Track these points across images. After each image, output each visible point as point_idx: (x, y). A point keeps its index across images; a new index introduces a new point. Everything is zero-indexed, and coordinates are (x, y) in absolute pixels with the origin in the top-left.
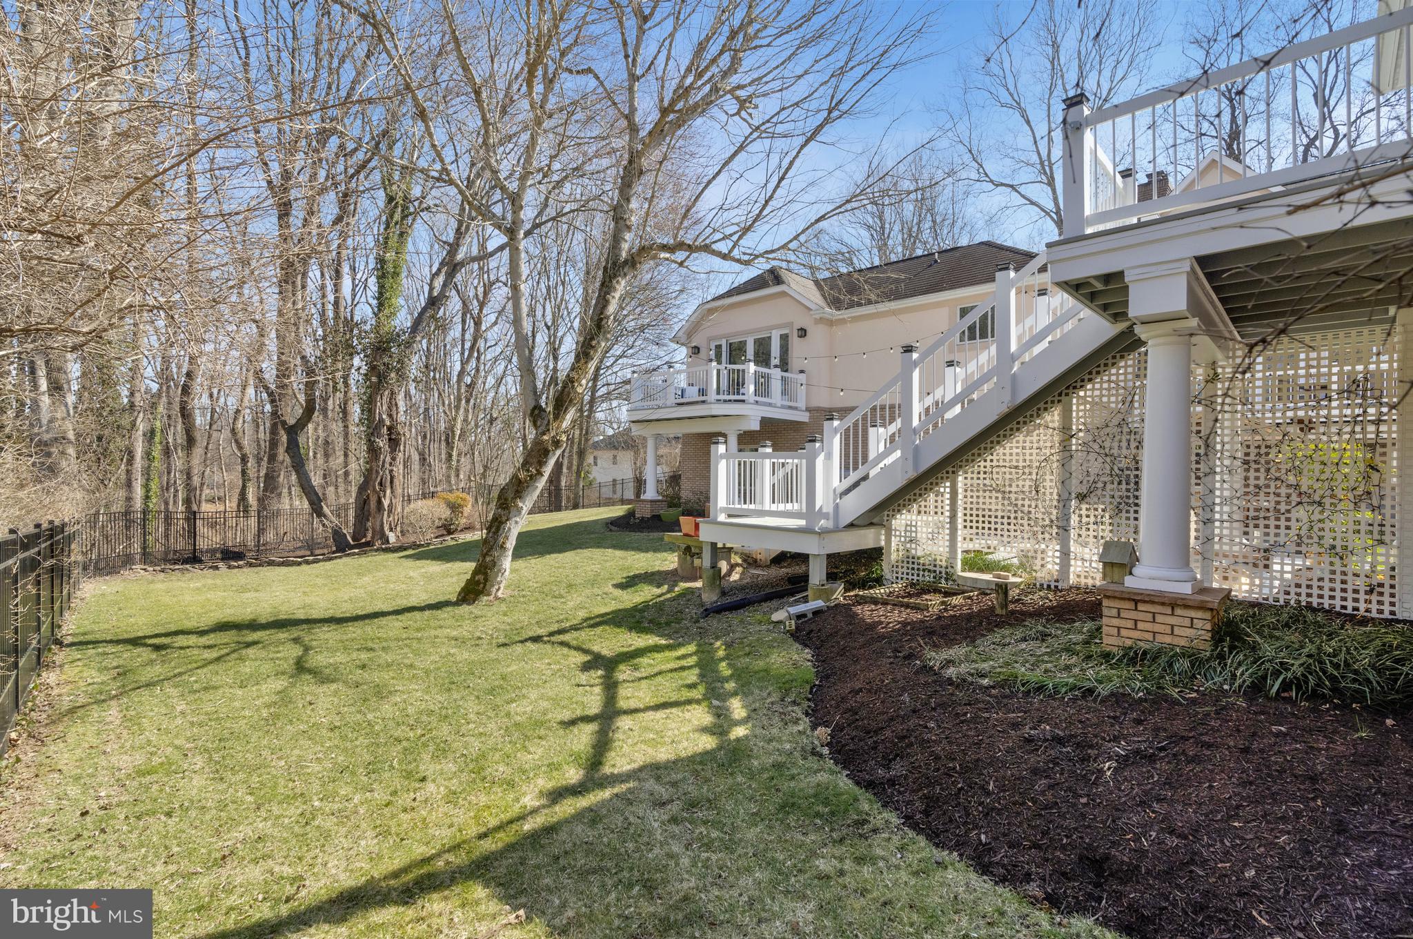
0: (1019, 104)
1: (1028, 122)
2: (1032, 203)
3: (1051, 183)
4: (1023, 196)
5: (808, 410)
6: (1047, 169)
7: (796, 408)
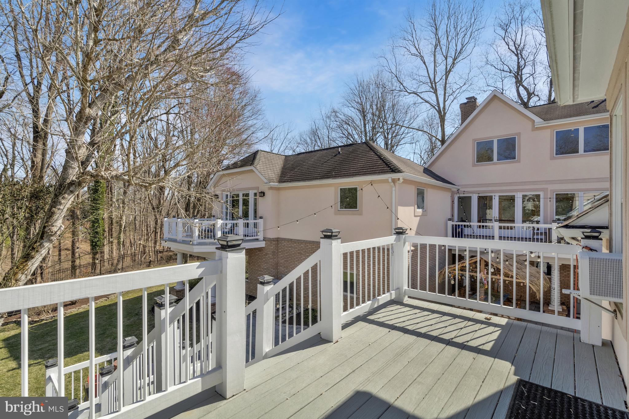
0: (420, 54)
1: (424, 63)
2: (426, 102)
3: (435, 92)
4: (422, 98)
5: (265, 239)
6: (434, 85)
7: (257, 240)
